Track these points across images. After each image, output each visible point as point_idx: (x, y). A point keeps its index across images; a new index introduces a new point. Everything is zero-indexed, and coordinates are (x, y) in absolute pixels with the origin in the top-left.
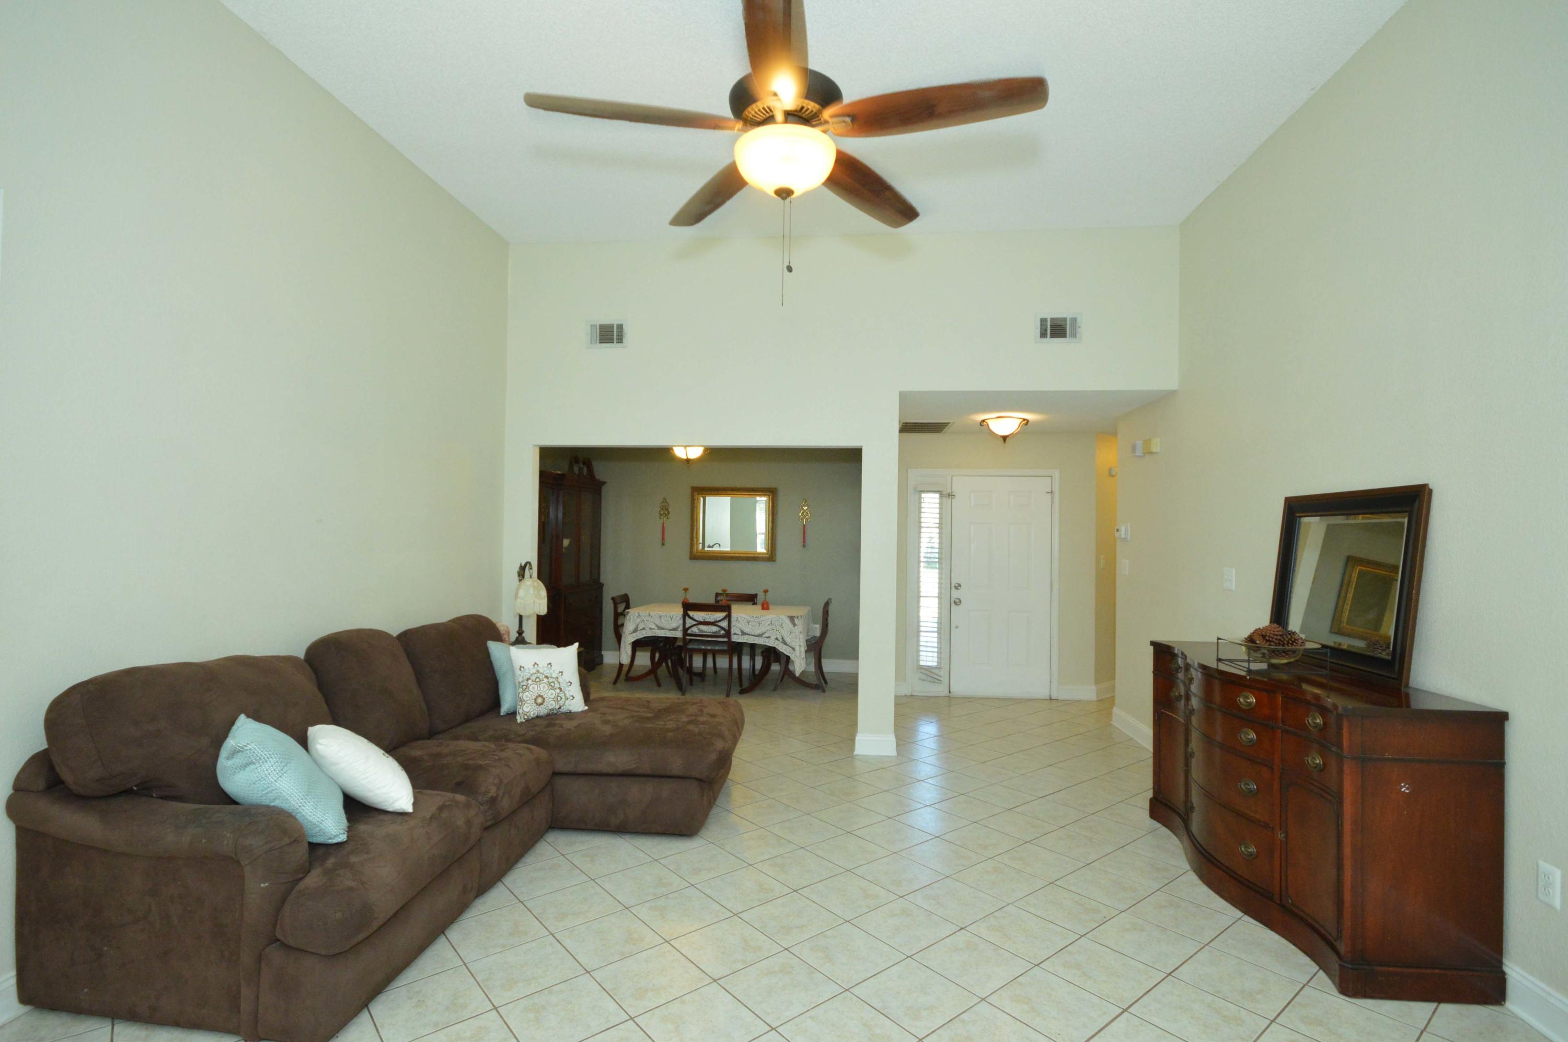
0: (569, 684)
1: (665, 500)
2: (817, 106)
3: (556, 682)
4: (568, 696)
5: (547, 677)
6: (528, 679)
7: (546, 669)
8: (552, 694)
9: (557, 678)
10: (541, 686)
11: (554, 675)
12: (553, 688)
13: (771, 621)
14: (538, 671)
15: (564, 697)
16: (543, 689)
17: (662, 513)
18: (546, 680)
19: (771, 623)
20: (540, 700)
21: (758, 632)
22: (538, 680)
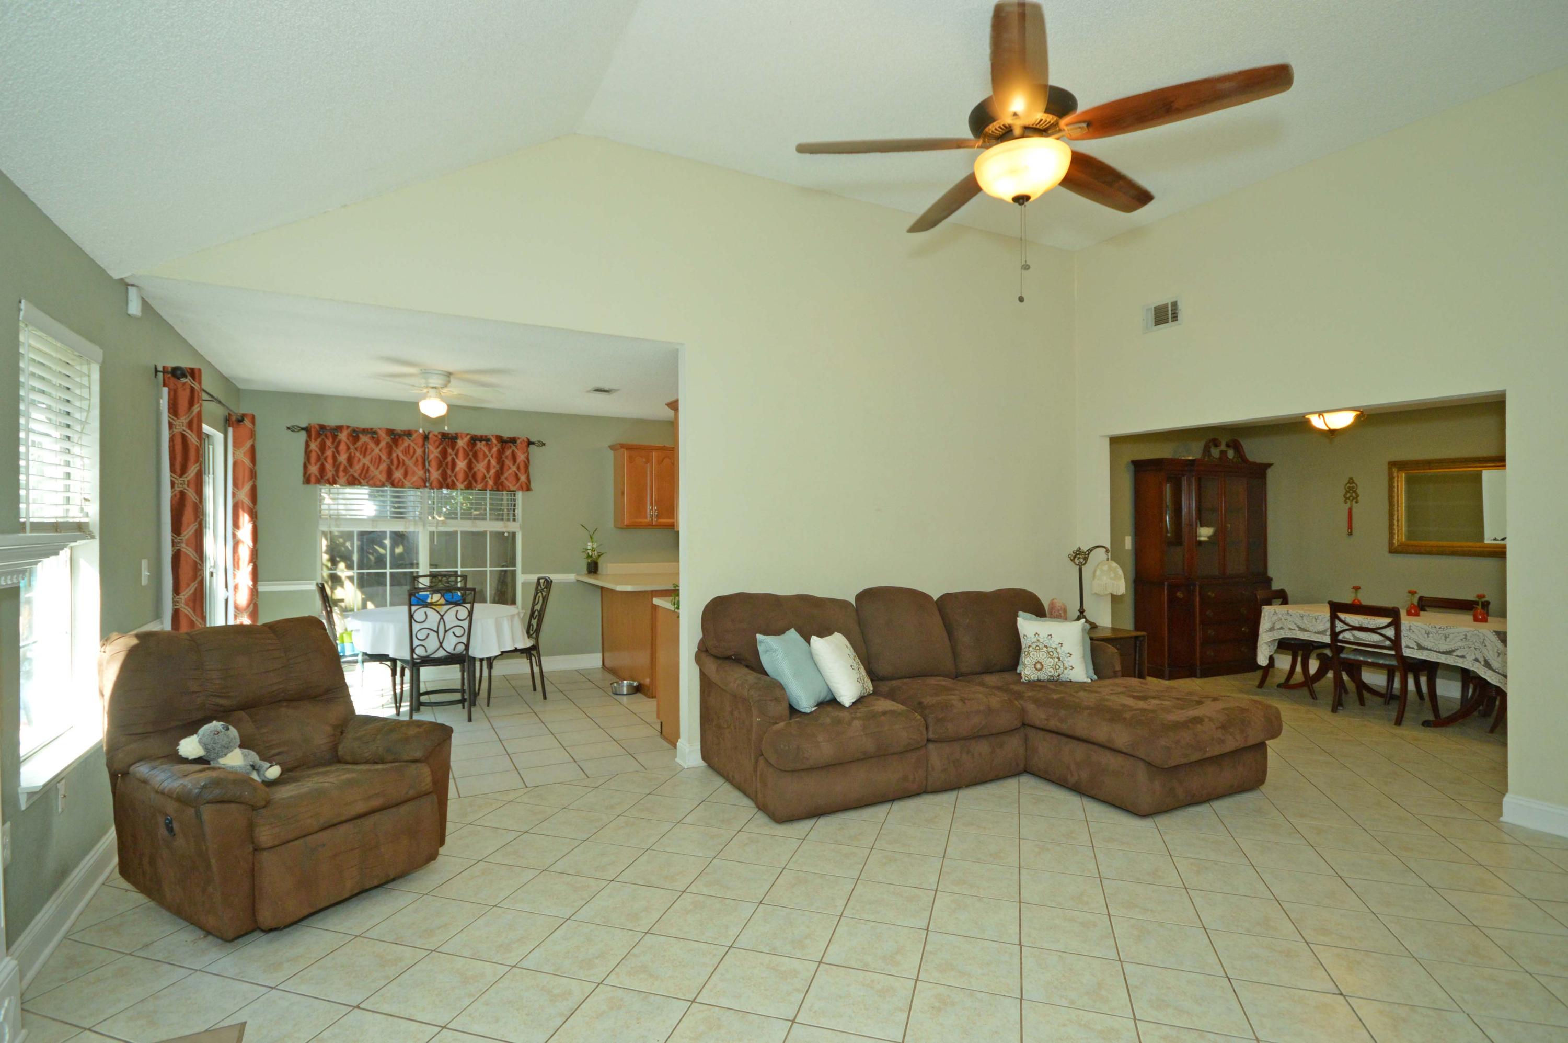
0: (1069, 655)
1: (1351, 481)
2: (1055, 118)
3: (1055, 652)
4: (1066, 665)
5: (1046, 647)
6: (1029, 646)
7: (1045, 639)
8: (1050, 662)
9: (1056, 648)
10: (1041, 654)
11: (1053, 646)
12: (1052, 657)
13: (1466, 635)
14: (1038, 640)
15: (1062, 666)
16: (1042, 656)
17: (1348, 495)
18: (1045, 649)
19: (1465, 638)
20: (1039, 666)
21: (1444, 648)
22: (1037, 648)
